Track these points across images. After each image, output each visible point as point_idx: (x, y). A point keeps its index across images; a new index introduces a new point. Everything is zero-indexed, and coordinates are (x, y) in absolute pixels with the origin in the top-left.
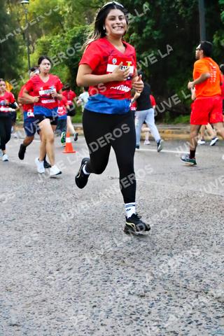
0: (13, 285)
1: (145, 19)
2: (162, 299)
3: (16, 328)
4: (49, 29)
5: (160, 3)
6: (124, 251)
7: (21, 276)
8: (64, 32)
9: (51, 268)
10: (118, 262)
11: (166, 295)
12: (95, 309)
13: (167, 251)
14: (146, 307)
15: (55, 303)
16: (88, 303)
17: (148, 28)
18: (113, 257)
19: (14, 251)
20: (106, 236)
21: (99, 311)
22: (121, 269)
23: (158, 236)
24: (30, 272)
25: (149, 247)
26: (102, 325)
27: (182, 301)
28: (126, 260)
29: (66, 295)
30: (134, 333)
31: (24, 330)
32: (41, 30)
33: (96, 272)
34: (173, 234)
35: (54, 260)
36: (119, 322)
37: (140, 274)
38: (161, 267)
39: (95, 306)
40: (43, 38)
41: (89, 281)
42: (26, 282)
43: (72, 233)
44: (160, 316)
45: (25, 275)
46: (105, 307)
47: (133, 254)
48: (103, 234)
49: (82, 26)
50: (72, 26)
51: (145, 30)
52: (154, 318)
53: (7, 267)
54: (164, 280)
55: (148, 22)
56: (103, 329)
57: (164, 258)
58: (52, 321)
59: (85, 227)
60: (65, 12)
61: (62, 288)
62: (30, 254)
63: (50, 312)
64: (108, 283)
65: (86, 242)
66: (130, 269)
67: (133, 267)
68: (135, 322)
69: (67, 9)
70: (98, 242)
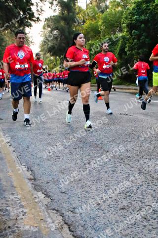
0: (65, 170)
1: (142, 33)
2: (144, 185)
3: (64, 195)
4: (93, 37)
5: (150, 25)
6: (125, 155)
7: (69, 165)
8: (101, 39)
9: (85, 162)
10: (121, 161)
11: (146, 183)
12: (107, 188)
13: (148, 157)
14: (134, 189)
15: (86, 182)
16: (103, 184)
17: (143, 37)
18: (118, 158)
19: (67, 150)
20: (116, 146)
21: (109, 189)
22: (122, 165)
23: (143, 148)
24: (74, 163)
25: (138, 153)
26: (110, 198)
27: (155, 187)
28: (125, 160)
29: (92, 178)
30: (127, 204)
31: (68, 196)
32: (89, 38)
33: (109, 166)
34: (152, 147)
35: (87, 157)
36: (119, 197)
37: (133, 169)
38: (144, 166)
39: (107, 186)
40: (90, 42)
41: (105, 171)
42: (71, 169)
43: (98, 143)
44: (142, 195)
45: (72, 165)
46: (112, 187)
47: (129, 157)
48: (114, 144)
49: (109, 36)
50: (105, 36)
51: (141, 38)
52: (139, 196)
53: (63, 159)
54: (145, 174)
55: (144, 34)
56: (110, 200)
57: (146, 161)
58: (83, 193)
59: (105, 140)
60: (101, 29)
61: (90, 174)
62: (75, 153)
63: (82, 187)
64: (115, 173)
65: (105, 148)
66: (128, 166)
67: (129, 165)
68: (128, 198)
69: (103, 28)
70: (111, 149)
